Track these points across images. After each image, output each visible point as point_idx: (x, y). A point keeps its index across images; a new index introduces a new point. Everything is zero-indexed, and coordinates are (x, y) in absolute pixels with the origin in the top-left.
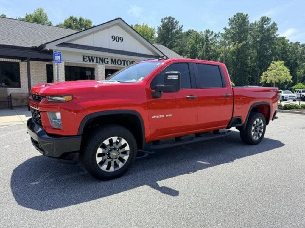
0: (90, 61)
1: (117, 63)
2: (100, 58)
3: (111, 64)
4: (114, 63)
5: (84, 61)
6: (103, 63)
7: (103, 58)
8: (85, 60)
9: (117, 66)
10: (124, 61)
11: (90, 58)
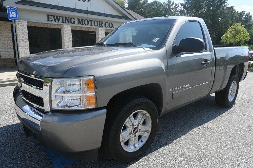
0: (55, 21)
1: (84, 24)
2: (66, 18)
3: (78, 24)
4: (81, 23)
5: (48, 20)
6: (69, 23)
7: (69, 18)
8: (50, 20)
9: (84, 26)
10: (91, 21)
11: (55, 17)
